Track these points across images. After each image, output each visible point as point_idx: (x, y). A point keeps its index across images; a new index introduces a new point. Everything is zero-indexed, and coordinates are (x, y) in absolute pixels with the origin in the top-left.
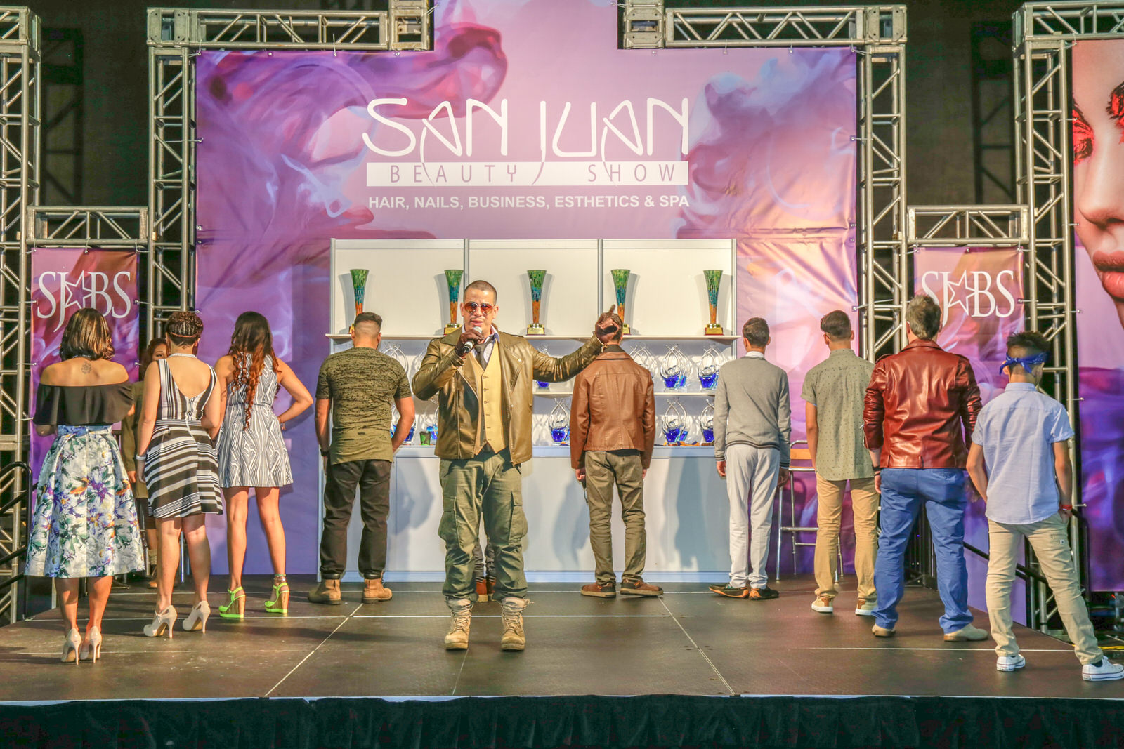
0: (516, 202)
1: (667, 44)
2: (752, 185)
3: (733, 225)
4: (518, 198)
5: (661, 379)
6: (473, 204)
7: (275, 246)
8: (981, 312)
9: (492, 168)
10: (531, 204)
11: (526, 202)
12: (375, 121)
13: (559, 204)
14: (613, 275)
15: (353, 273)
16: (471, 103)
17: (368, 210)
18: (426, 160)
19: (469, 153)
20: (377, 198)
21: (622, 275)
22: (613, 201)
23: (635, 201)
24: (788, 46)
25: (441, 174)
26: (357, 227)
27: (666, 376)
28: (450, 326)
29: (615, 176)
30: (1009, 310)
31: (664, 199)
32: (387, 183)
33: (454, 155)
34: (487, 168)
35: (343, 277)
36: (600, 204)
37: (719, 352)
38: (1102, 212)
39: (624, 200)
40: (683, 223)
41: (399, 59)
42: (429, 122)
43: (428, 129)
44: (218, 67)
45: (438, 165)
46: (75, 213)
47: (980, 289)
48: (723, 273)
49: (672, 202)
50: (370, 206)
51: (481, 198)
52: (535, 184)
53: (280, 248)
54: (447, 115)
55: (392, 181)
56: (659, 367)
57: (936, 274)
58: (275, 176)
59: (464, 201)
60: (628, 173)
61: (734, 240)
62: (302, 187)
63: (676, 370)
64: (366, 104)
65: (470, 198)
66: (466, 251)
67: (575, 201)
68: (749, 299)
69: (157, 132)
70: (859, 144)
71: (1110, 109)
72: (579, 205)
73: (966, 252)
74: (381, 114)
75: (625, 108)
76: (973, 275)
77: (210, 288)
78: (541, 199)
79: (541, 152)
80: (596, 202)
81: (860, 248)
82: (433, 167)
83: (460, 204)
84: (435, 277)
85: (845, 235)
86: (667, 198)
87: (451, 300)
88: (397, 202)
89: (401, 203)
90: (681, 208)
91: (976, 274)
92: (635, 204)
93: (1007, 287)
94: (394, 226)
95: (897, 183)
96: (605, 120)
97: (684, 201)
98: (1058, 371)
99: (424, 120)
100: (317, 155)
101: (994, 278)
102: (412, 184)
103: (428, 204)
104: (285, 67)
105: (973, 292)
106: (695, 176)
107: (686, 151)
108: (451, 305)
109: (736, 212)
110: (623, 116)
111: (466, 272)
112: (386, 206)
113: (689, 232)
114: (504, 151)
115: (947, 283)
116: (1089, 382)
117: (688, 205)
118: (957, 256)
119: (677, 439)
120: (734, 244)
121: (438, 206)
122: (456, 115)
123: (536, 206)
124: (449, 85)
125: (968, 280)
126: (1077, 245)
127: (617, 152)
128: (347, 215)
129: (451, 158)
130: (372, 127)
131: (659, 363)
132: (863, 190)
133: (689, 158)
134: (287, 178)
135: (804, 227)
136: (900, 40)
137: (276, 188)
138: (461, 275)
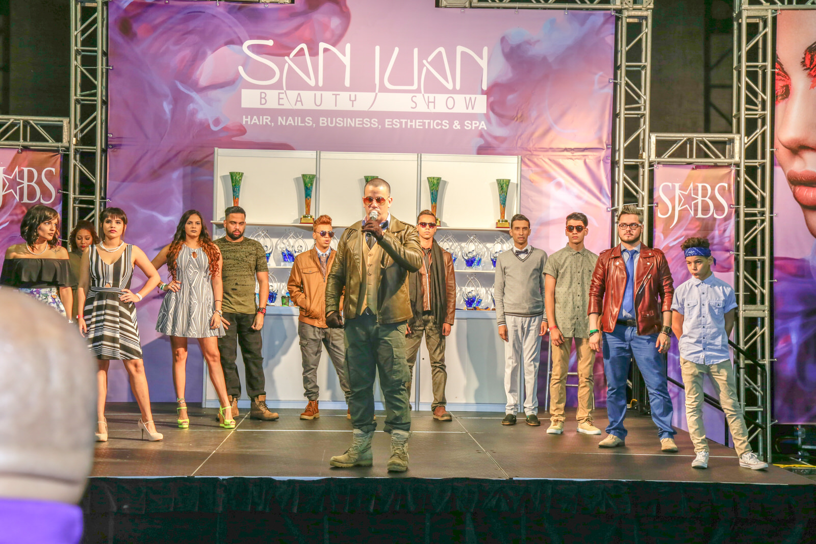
0: (356, 123)
1: (473, 5)
2: (534, 114)
3: (519, 144)
4: (357, 119)
5: (463, 260)
6: (323, 123)
7: (169, 151)
8: (702, 214)
9: (337, 96)
10: (367, 125)
11: (363, 123)
12: (248, 57)
13: (388, 125)
14: (429, 181)
15: (232, 174)
16: (322, 45)
17: (242, 126)
18: (287, 89)
19: (321, 84)
20: (249, 117)
21: (435, 182)
22: (429, 123)
23: (445, 124)
24: (564, 9)
25: (299, 99)
26: (234, 139)
27: (466, 258)
28: (305, 217)
29: (431, 105)
30: (724, 213)
31: (468, 123)
32: (257, 105)
33: (310, 85)
34: (335, 96)
35: (224, 177)
36: (419, 126)
37: (507, 241)
38: (795, 141)
39: (437, 123)
40: (482, 142)
41: (267, 10)
42: (290, 59)
43: (289, 65)
44: (126, 11)
45: (297, 92)
46: (11, 121)
47: (702, 197)
48: (511, 181)
49: (474, 125)
50: (244, 123)
51: (329, 119)
52: (372, 109)
53: (174, 152)
54: (304, 55)
55: (261, 104)
56: (461, 250)
57: (670, 184)
58: (170, 97)
59: (316, 121)
60: (441, 103)
61: (520, 157)
62: (191, 106)
63: (474, 253)
64: (241, 43)
65: (321, 119)
66: (318, 160)
67: (401, 123)
68: (530, 200)
69: (76, 59)
70: (615, 85)
71: (803, 63)
72: (404, 126)
73: (693, 169)
74: (253, 52)
75: (440, 53)
76: (698, 186)
77: (117, 183)
78: (374, 121)
79: (375, 85)
80: (417, 124)
81: (614, 164)
82: (292, 94)
83: (313, 124)
84: (294, 179)
85: (603, 154)
86: (470, 122)
87: (306, 197)
88: (265, 120)
89: (268, 121)
90: (480, 130)
91: (700, 186)
92: (446, 126)
93: (722, 196)
94: (262, 139)
95: (643, 115)
96: (425, 62)
97: (483, 125)
98: (759, 260)
99: (286, 58)
100: (203, 81)
101: (713, 189)
102: (277, 106)
103: (288, 122)
104: (178, 13)
105: (697, 199)
106: (491, 106)
107: (485, 88)
108: (306, 201)
109: (521, 135)
110: (438, 60)
111: (318, 176)
112: (256, 123)
113: (485, 149)
114: (347, 83)
115: (678, 192)
116: (782, 268)
117: (486, 129)
118: (686, 172)
119: (474, 305)
120: (520, 159)
121: (296, 124)
122: (310, 55)
123: (371, 126)
124: (306, 32)
125: (693, 190)
126: (776, 165)
127: (433, 87)
128: (225, 129)
129: (308, 87)
130: (246, 61)
131: (461, 248)
132: (618, 120)
133: (488, 93)
134: (179, 99)
135: (573, 147)
136: (648, 7)
137: (171, 107)
138: (313, 178)
